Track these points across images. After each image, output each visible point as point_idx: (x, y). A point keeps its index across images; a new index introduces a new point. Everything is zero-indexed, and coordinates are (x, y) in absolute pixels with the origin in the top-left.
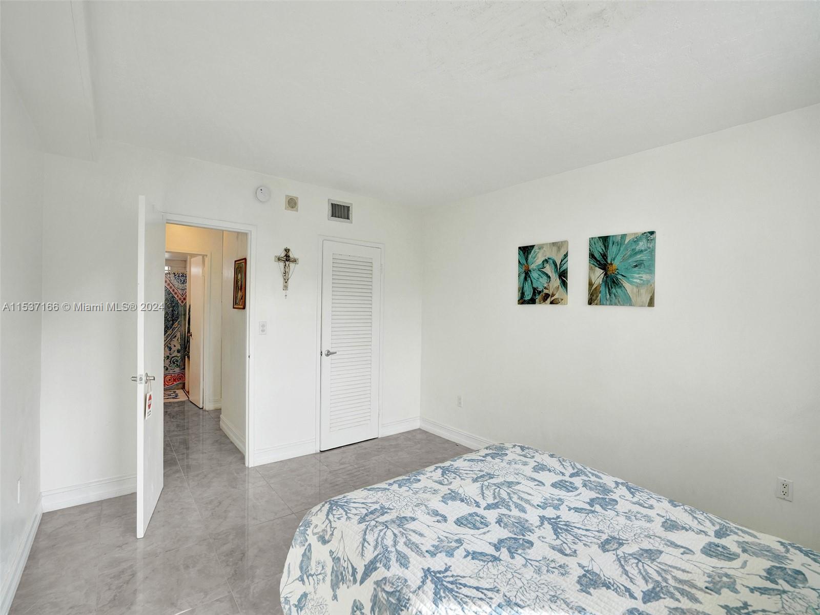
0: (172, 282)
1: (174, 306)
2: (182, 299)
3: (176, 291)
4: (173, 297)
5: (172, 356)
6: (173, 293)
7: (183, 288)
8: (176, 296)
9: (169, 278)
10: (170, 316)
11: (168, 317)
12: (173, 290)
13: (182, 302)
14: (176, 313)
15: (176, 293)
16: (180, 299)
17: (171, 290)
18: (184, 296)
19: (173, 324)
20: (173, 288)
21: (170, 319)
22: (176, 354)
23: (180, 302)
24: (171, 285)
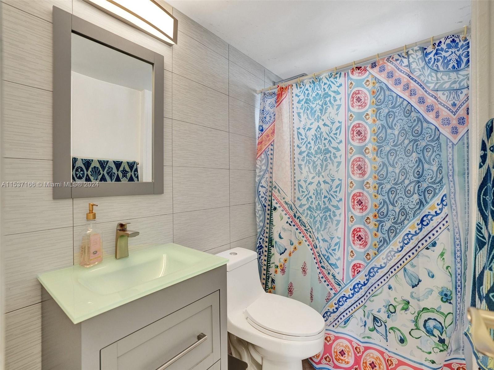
0: (415, 75)
1: (425, 148)
2: (454, 122)
3: (430, 100)
4: (421, 120)
5: (423, 305)
6: (421, 109)
7: (456, 86)
8: (430, 117)
9: (407, 70)
10: (412, 178)
11: (407, 182)
12: (422, 101)
13: (455, 131)
14: (435, 168)
15: (430, 109)
16: (446, 122)
17: (414, 101)
18: (462, 112)
19: (421, 204)
20: (420, 92)
21: (411, 187)
22: (434, 301)
23: (445, 131)
24: (413, 84)
